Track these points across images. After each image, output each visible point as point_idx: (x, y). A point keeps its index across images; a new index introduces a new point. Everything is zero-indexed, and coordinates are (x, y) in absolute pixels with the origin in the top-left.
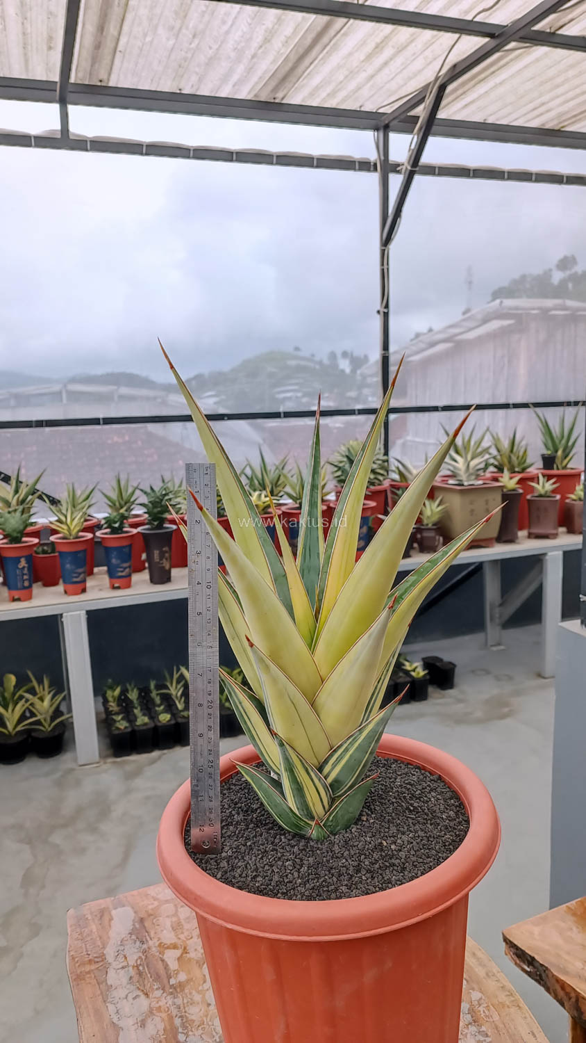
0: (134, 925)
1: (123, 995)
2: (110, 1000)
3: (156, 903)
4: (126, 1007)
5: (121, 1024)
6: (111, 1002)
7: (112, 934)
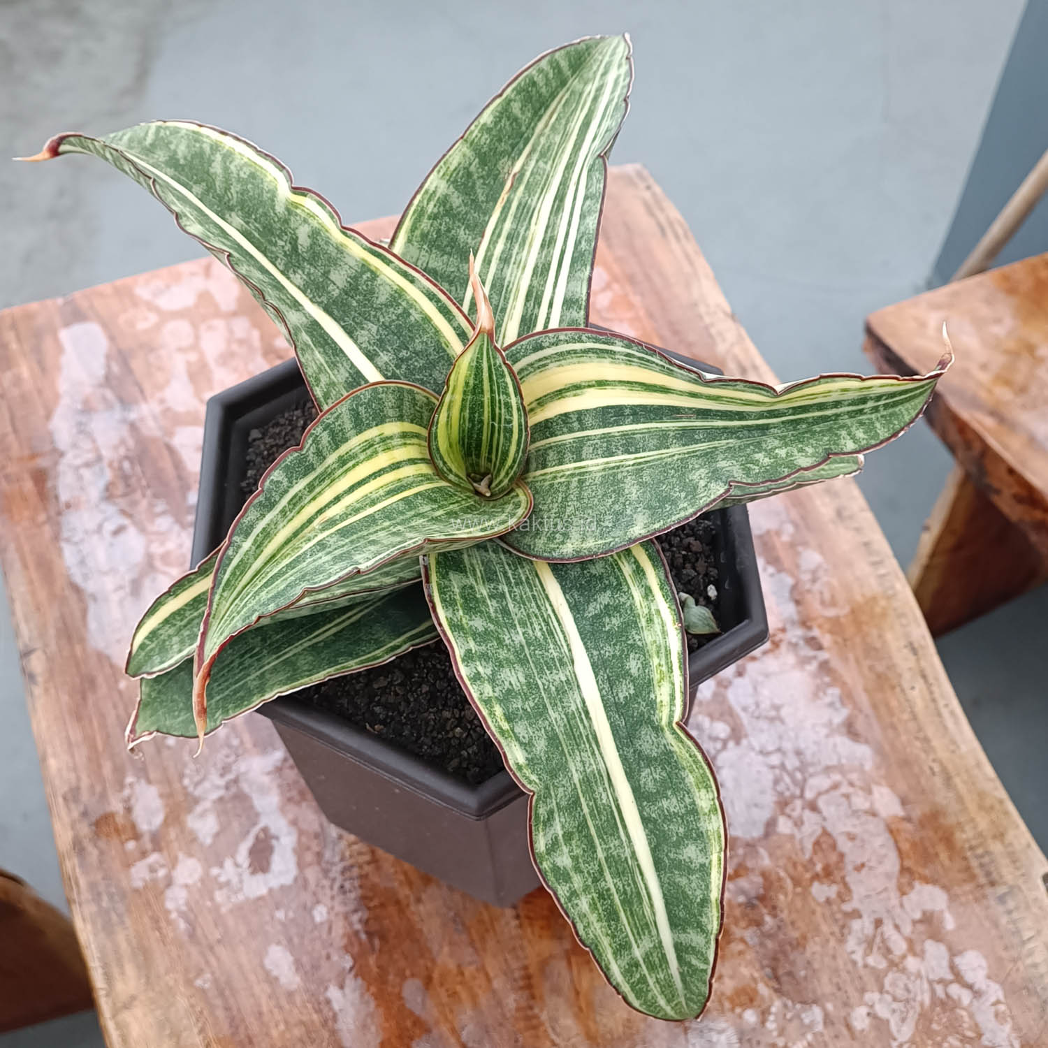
0: (108, 367)
1: (92, 525)
2: (65, 534)
3: (153, 318)
4: (99, 552)
5: (90, 587)
6: (68, 540)
7: (63, 386)
